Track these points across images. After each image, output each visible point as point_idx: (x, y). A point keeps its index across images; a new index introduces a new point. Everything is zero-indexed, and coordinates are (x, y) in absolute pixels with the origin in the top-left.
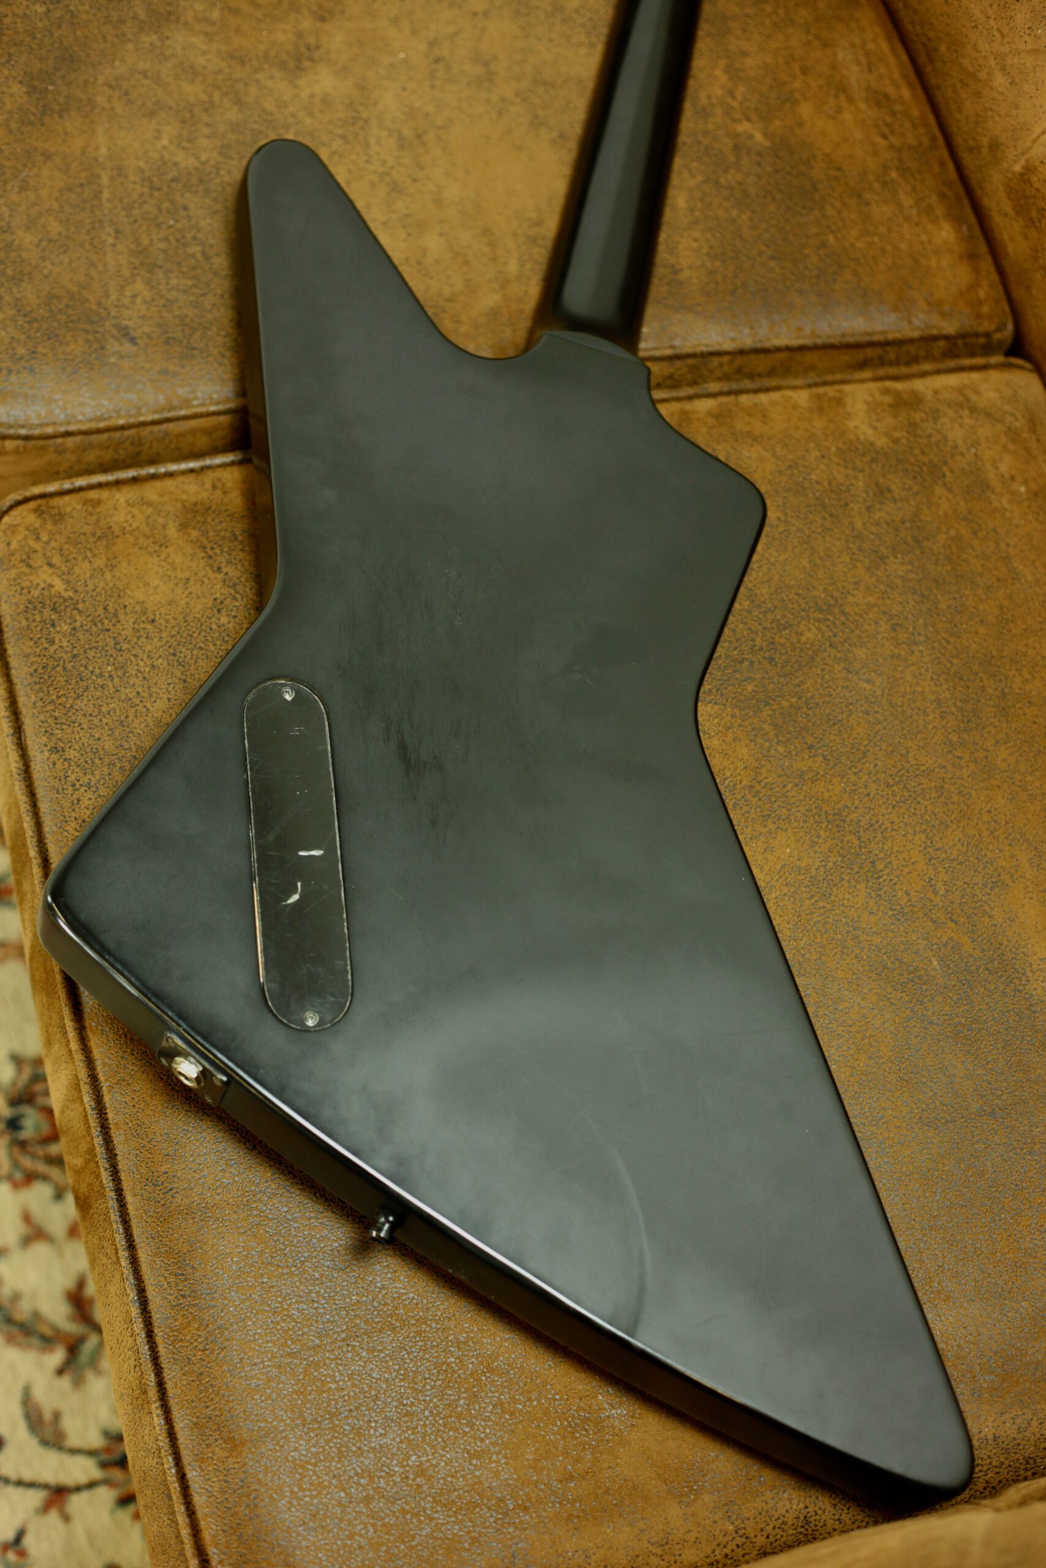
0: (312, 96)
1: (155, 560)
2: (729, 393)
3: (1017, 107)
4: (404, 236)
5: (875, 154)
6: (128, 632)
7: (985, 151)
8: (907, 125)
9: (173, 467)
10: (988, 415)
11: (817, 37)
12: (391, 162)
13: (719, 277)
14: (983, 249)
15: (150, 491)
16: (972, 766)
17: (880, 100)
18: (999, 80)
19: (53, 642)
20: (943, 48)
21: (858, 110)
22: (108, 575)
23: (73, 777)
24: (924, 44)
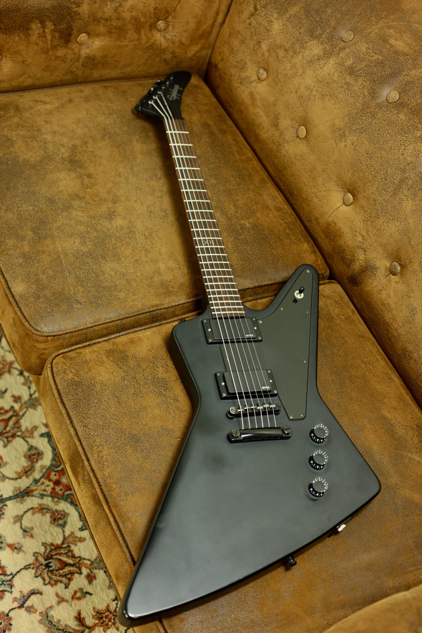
0: (117, 227)
1: (102, 367)
2: (254, 300)
3: (322, 207)
4: (153, 265)
5: (281, 225)
6: (99, 389)
7: (313, 221)
8: (288, 216)
9: (99, 340)
10: (329, 297)
11: (257, 193)
12: (144, 243)
13: (245, 266)
14: (317, 249)
15: (95, 348)
16: (346, 398)
17: (279, 209)
18: (315, 200)
19: (78, 395)
20: (295, 192)
21: (273, 213)
22: (89, 374)
23: (92, 434)
24: (288, 192)
